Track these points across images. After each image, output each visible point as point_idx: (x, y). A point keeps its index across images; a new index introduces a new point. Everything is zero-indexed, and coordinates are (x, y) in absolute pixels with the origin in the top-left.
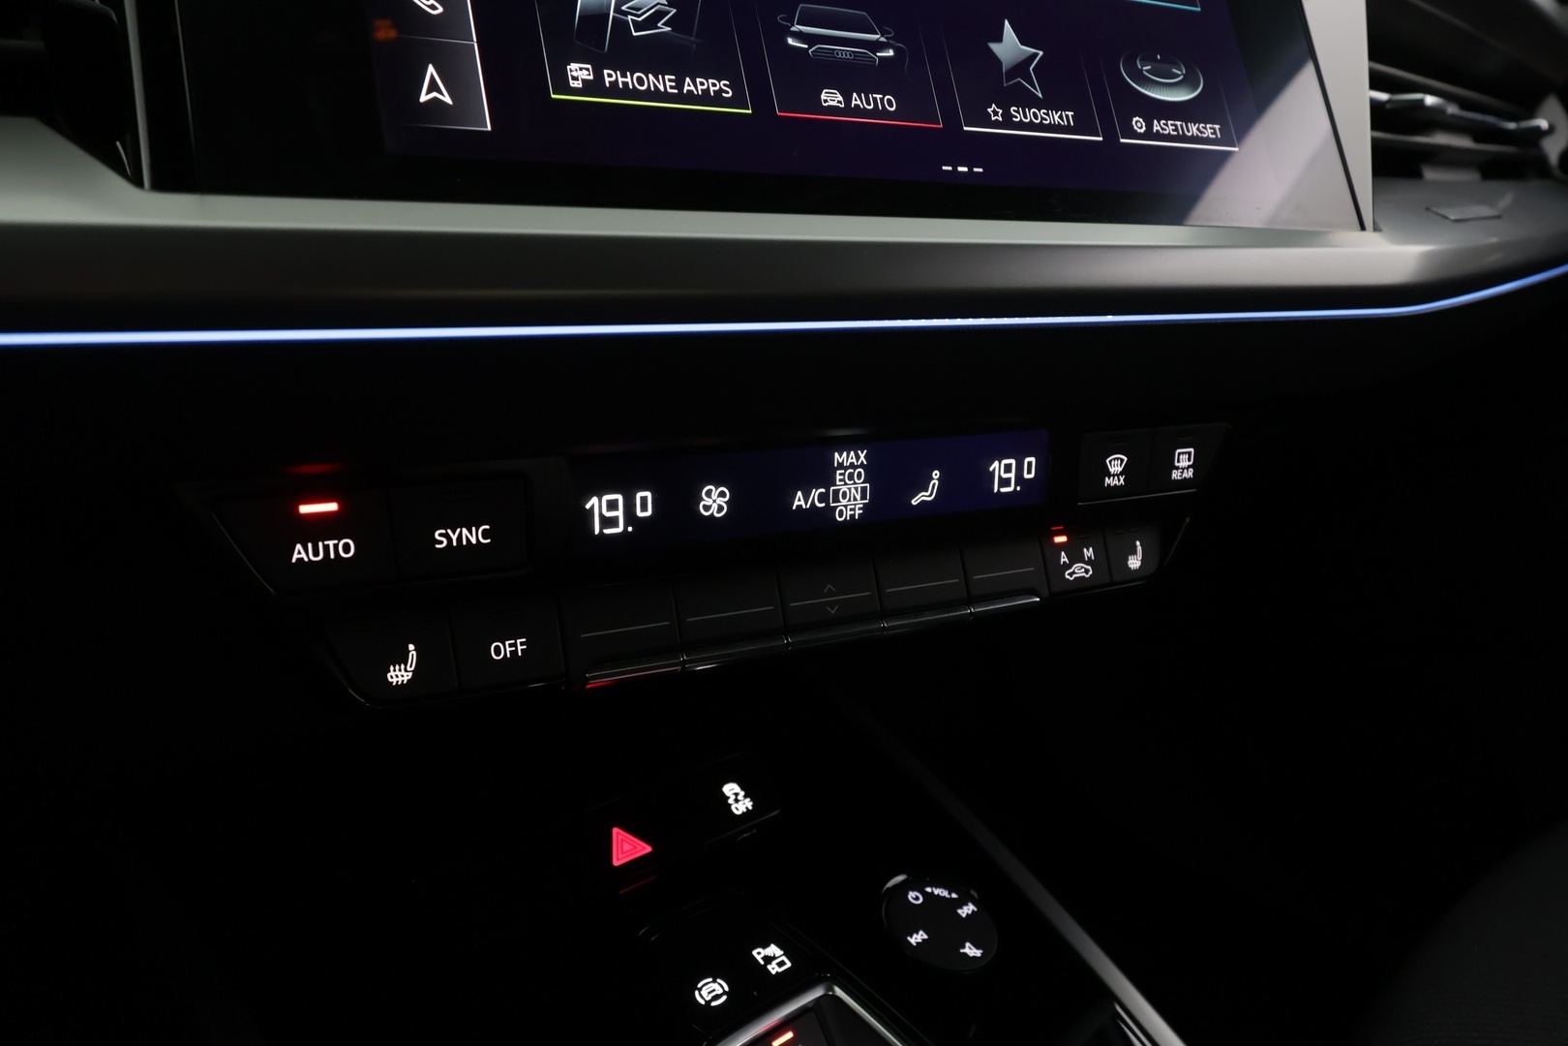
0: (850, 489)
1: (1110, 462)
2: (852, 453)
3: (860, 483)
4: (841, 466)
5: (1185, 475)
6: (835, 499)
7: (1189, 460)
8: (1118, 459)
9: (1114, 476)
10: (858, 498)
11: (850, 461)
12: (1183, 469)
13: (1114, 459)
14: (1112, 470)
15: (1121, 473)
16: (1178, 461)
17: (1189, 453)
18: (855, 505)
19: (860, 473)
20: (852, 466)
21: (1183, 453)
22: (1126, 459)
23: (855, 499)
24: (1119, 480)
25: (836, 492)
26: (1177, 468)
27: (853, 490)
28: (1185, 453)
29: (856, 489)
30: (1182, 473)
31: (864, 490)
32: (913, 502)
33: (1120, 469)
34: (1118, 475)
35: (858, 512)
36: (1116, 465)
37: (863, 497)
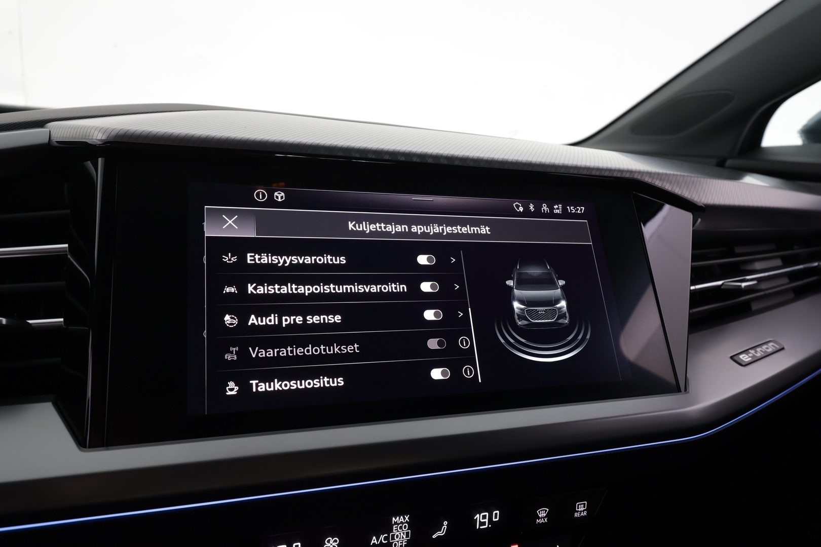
0: (400, 534)
1: (539, 512)
2: (402, 517)
3: (405, 530)
4: (396, 523)
5: (582, 514)
6: (393, 538)
7: (584, 507)
8: (543, 510)
9: (541, 518)
10: (405, 537)
11: (400, 520)
12: (581, 512)
13: (541, 510)
14: (540, 516)
15: (546, 517)
16: (578, 508)
17: (584, 504)
18: (403, 540)
19: (405, 526)
20: (402, 523)
21: (580, 504)
22: (548, 510)
23: (403, 538)
24: (544, 520)
25: (393, 536)
26: (578, 512)
27: (402, 534)
28: (582, 504)
29: (404, 533)
30: (580, 514)
31: (407, 533)
32: (433, 537)
33: (545, 515)
34: (543, 518)
35: (404, 544)
36: (542, 513)
37: (407, 536)
